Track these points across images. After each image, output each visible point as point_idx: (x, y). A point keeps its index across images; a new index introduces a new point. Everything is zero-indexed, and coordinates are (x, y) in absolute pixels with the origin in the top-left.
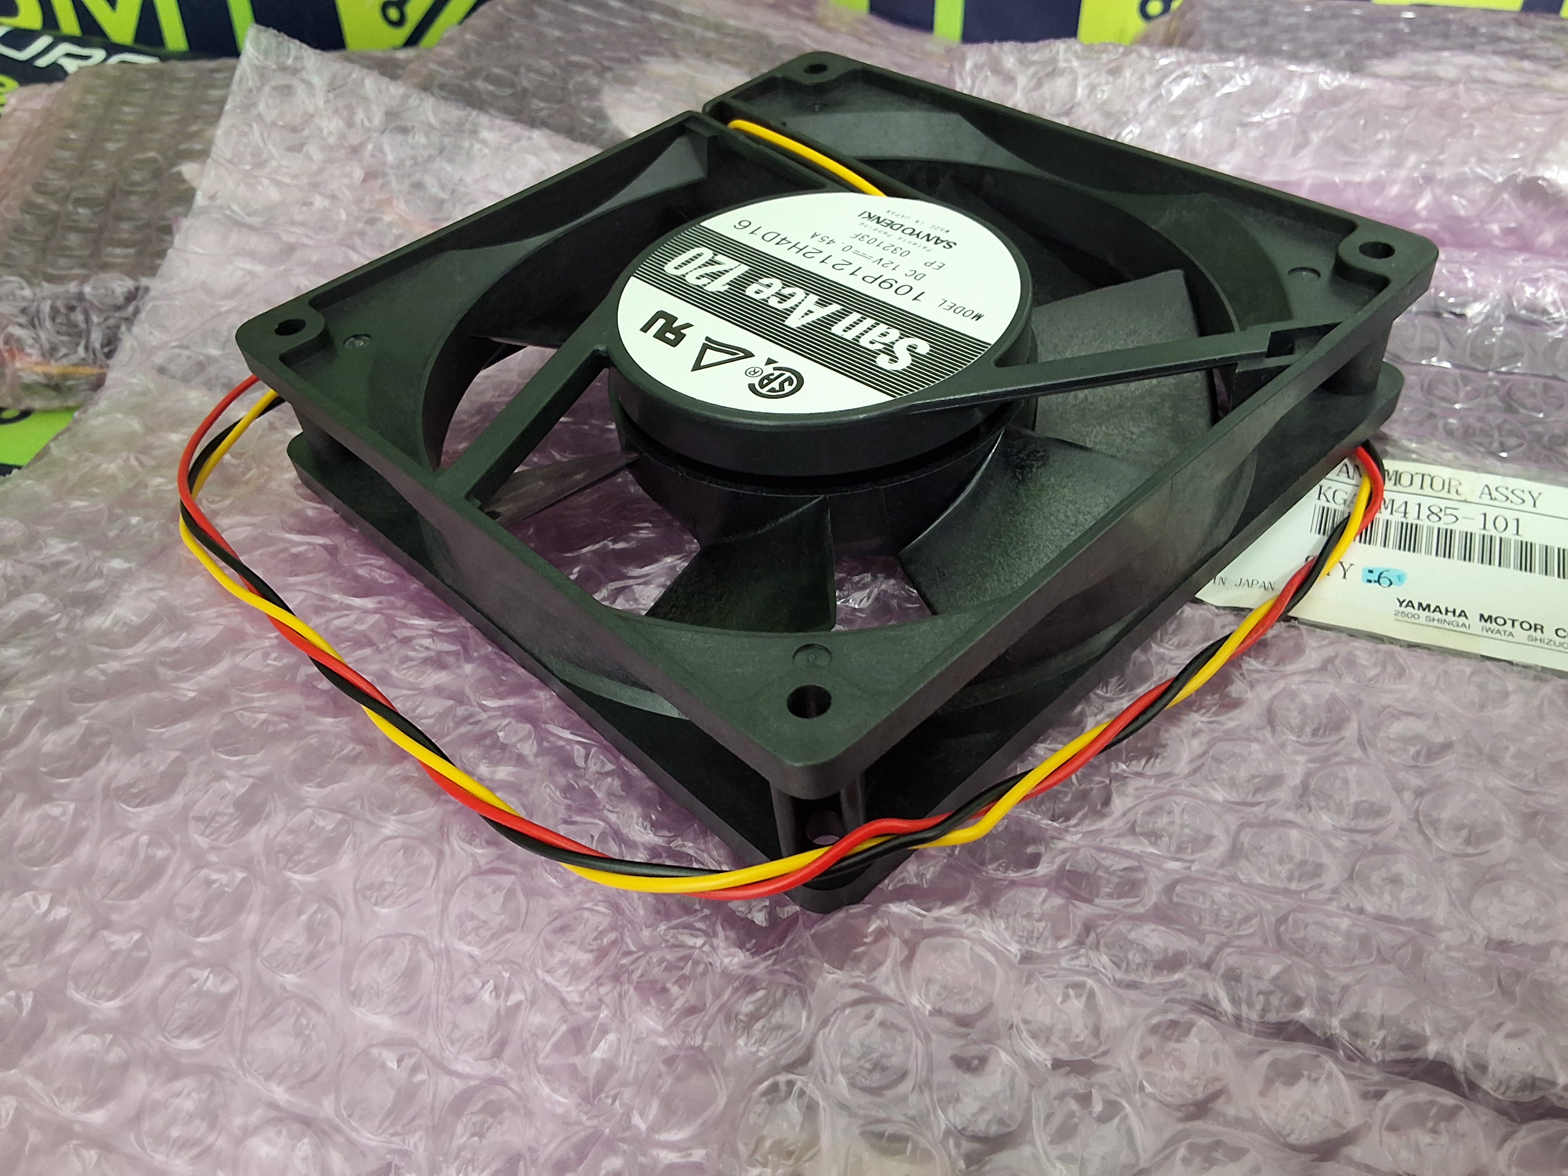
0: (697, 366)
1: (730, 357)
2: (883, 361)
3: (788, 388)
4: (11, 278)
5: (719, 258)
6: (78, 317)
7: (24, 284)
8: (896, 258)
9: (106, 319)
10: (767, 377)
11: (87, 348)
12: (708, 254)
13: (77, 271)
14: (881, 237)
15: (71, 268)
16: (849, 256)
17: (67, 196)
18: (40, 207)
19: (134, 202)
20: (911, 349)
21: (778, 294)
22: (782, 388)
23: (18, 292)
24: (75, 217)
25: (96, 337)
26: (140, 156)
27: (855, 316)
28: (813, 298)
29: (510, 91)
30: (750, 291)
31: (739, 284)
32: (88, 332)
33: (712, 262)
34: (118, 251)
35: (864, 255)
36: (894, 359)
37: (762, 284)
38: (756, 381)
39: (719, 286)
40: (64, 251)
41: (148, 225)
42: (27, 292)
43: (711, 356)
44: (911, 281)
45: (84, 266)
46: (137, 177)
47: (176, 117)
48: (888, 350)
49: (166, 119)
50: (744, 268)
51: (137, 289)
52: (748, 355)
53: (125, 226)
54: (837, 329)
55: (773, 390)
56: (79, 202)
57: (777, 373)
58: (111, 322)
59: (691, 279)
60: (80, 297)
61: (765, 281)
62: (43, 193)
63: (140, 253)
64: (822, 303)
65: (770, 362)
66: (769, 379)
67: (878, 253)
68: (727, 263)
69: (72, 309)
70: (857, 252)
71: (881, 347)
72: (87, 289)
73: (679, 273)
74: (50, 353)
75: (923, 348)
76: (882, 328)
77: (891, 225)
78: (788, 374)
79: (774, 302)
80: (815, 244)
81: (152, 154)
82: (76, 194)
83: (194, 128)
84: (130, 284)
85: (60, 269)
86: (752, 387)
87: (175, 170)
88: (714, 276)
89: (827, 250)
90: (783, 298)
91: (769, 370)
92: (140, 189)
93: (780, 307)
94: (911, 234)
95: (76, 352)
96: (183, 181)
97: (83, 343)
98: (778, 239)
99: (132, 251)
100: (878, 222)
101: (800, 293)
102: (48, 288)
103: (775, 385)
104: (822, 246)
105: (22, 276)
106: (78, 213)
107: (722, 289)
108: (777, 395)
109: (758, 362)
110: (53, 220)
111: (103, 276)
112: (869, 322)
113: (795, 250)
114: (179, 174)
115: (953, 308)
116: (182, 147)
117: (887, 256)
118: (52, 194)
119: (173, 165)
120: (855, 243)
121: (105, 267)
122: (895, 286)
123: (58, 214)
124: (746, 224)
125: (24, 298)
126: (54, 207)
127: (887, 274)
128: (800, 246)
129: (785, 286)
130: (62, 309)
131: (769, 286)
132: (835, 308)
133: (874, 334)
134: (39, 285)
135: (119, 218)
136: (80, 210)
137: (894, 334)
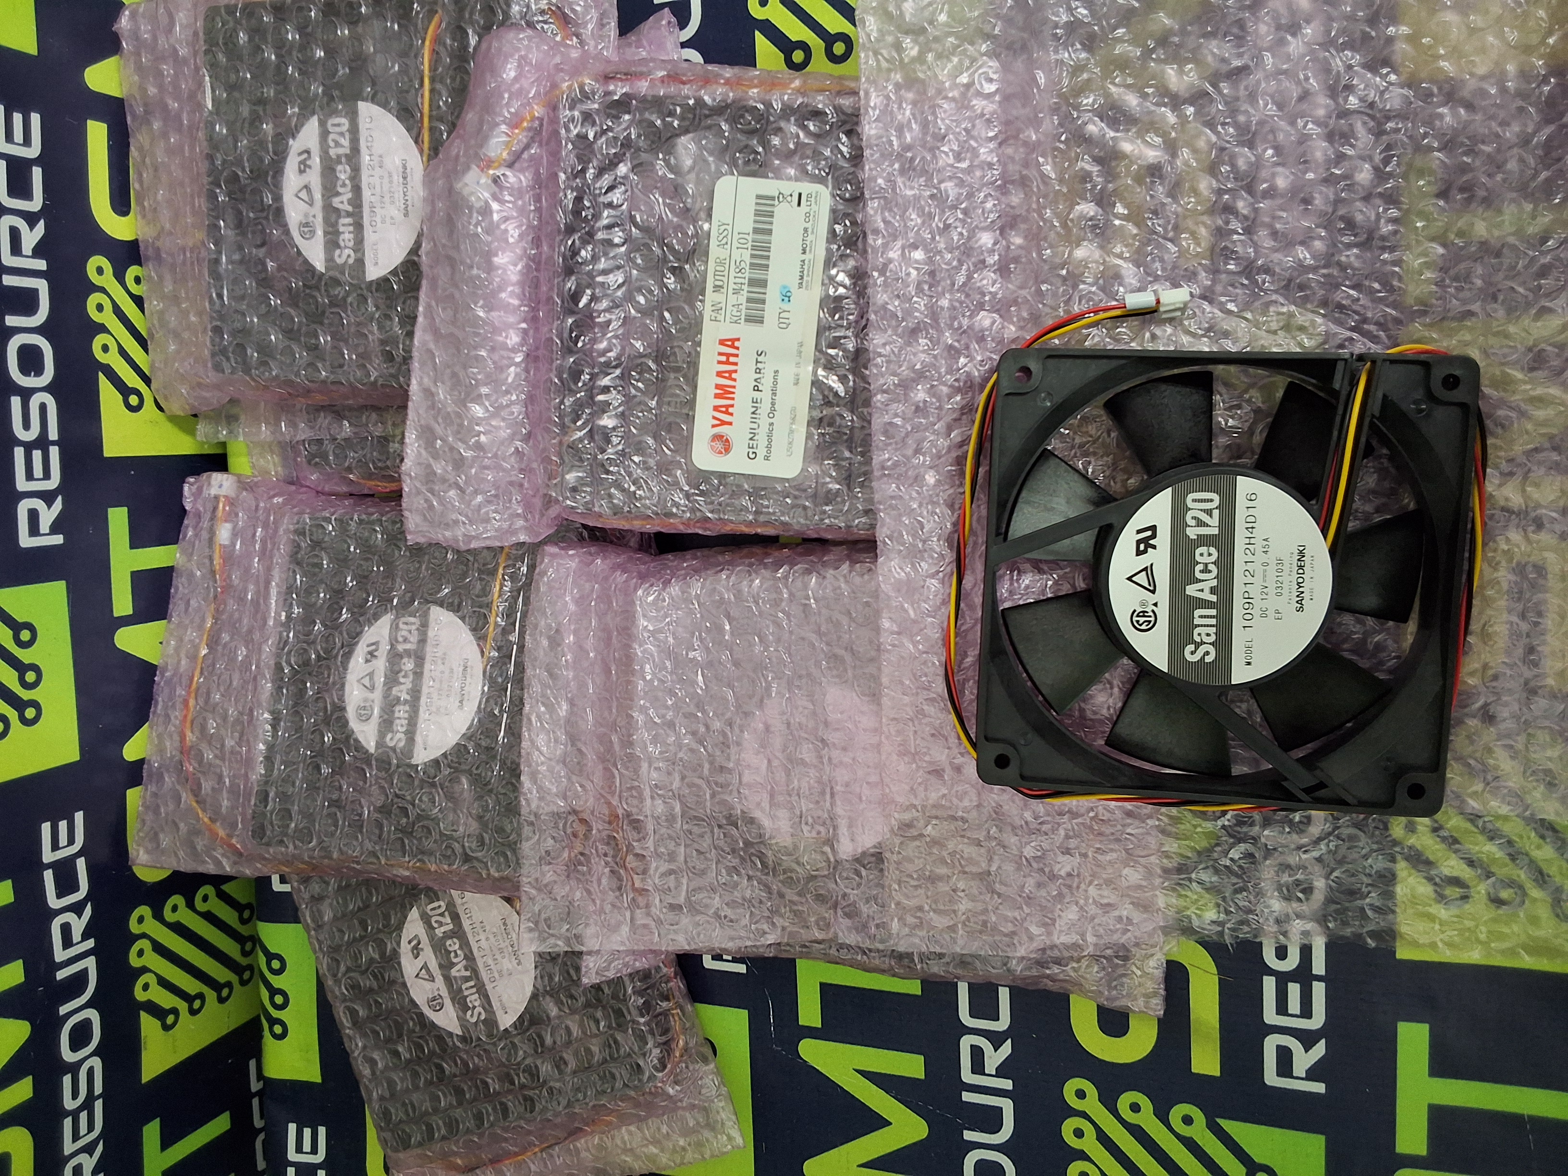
0: (1131, 578)
1: (1146, 585)
2: (1189, 648)
3: (1144, 627)
5: (1216, 512)
8: (1272, 593)
10: (1144, 612)
12: (1215, 504)
14: (1285, 572)
16: (1260, 571)
20: (1206, 654)
21: (1206, 565)
22: (1142, 624)
27: (1214, 613)
30: (1199, 551)
31: (1203, 541)
35: (1265, 577)
36: (1194, 652)
37: (1209, 551)
38: (1138, 610)
39: (1193, 533)
43: (1141, 577)
44: (1257, 614)
48: (1198, 645)
50: (1215, 532)
52: (1154, 591)
54: (1198, 613)
55: (1138, 622)
57: (1150, 614)
59: (1190, 516)
61: (1212, 550)
67: (1272, 581)
70: (1265, 571)
71: (1199, 640)
73: (1191, 505)
76: (1213, 631)
77: (1301, 567)
78: (1152, 619)
79: (1198, 568)
80: (1260, 546)
86: (1133, 612)
88: (1199, 524)
89: (1258, 557)
90: (1204, 570)
91: (1150, 608)
93: (1197, 574)
94: (1297, 584)
100: (1299, 560)
101: (1214, 573)
103: (1142, 620)
104: (1259, 551)
107: (1192, 538)
108: (1136, 625)
109: (1151, 598)
112: (1213, 622)
115: (1247, 649)
117: (1271, 588)
120: (1273, 564)
122: (1248, 611)
124: (1253, 497)
127: (1256, 600)
128: (1252, 541)
129: (1215, 562)
131: (1209, 555)
133: (1205, 631)
137: (1213, 639)
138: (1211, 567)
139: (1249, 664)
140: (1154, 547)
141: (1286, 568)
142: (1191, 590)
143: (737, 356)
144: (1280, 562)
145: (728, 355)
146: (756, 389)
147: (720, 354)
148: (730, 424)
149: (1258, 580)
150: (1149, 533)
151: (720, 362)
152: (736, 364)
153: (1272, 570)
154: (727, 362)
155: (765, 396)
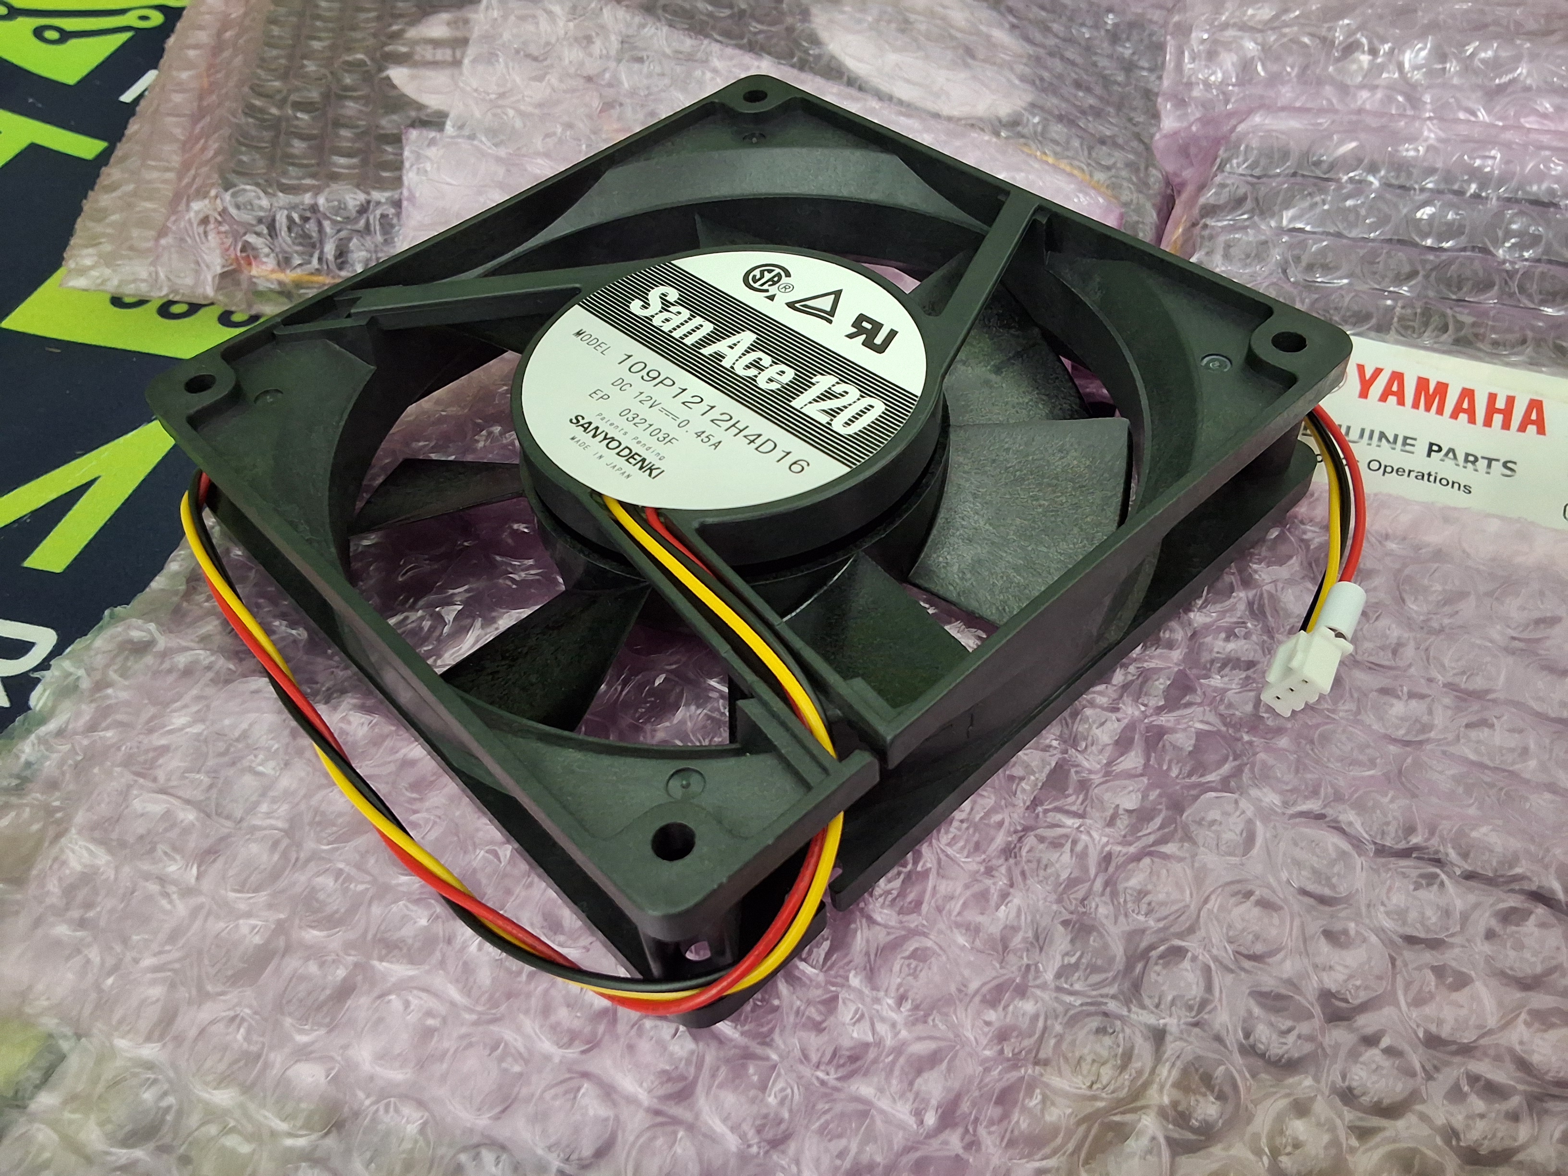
0: (838, 294)
1: (808, 303)
2: (673, 295)
3: (757, 273)
4: (248, 187)
5: (824, 419)
6: (311, 227)
7: (262, 194)
8: (636, 408)
9: (339, 231)
10: (775, 283)
11: (320, 259)
12: (838, 425)
13: (308, 181)
14: (645, 437)
15: (303, 178)
16: (683, 413)
17: (284, 101)
18: (262, 111)
19: (351, 108)
20: (646, 306)
21: (761, 369)
22: (762, 273)
23: (256, 202)
24: (296, 122)
25: (330, 249)
26: (350, 58)
27: (689, 341)
28: (726, 363)
29: (727, 12)
30: (790, 374)
31: (801, 385)
32: (322, 242)
33: (833, 413)
34: (342, 161)
35: (668, 413)
36: (663, 297)
37: (778, 382)
38: (784, 280)
39: (824, 382)
40: (289, 159)
41: (364, 133)
42: (265, 202)
43: (826, 304)
44: (629, 377)
45: (313, 176)
46: (348, 80)
47: (373, 14)
48: (666, 305)
49: (363, 16)
50: (797, 403)
51: (368, 202)
52: (791, 305)
53: (345, 133)
54: (708, 327)
55: (770, 271)
56: (298, 106)
57: (765, 287)
58: (343, 234)
59: (854, 392)
60: (314, 208)
61: (774, 386)
62: (261, 95)
63: (365, 162)
64: (720, 356)
65: (771, 298)
66: (773, 282)
67: (654, 416)
68: (814, 412)
69: (306, 219)
70: (675, 418)
71: (672, 309)
72: (321, 201)
73: (868, 401)
74: (284, 262)
75: (636, 306)
76: (666, 328)
77: (631, 456)
78: (756, 285)
79: (766, 360)
80: (718, 433)
81: (360, 56)
82: (294, 97)
83: (395, 28)
84: (362, 197)
85: (291, 178)
86: (788, 274)
87: (384, 74)
88: (828, 395)
89: (704, 424)
90: (756, 364)
91: (773, 290)
92: (355, 94)
93: (760, 354)
94: (613, 439)
95: (309, 263)
96: (394, 87)
97: (316, 255)
98: (759, 442)
99: (354, 161)
100: (644, 460)
101: (739, 370)
102: (283, 199)
103: (767, 276)
104: (711, 429)
105: (257, 185)
106: (297, 118)
107: (819, 378)
108: (768, 267)
109: (783, 298)
110: (276, 125)
111: (334, 186)
112: (677, 334)
113: (740, 426)
114: (388, 78)
115: (597, 344)
116: (388, 49)
117: (643, 411)
118: (267, 96)
119: (381, 69)
120: (674, 432)
121: (334, 177)
122: (644, 372)
123: (279, 119)
124: (796, 468)
125: (261, 208)
126: (274, 111)
127: (648, 388)
128: (734, 431)
129: (753, 379)
130: (297, 219)
131: (771, 380)
132: (707, 351)
133: (676, 321)
134: (274, 195)
135: (338, 124)
136: (299, 115)
137: (656, 322)
138: (753, 372)
139: (579, 334)
140: (851, 336)
141: (652, 442)
142: (747, 338)
143: (1506, 425)
144: (668, 439)
145: (1507, 413)
146: (1432, 449)
147: (1511, 401)
148: (1364, 394)
149: (675, 406)
150: (878, 340)
151: (1492, 398)
152: (1488, 423)
153: (669, 426)
154: (1491, 410)
155: (1418, 460)
